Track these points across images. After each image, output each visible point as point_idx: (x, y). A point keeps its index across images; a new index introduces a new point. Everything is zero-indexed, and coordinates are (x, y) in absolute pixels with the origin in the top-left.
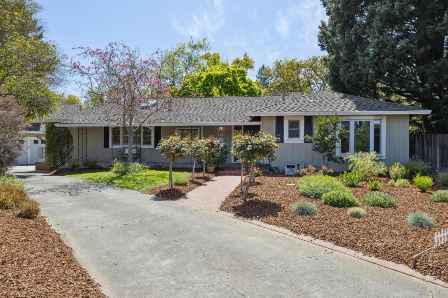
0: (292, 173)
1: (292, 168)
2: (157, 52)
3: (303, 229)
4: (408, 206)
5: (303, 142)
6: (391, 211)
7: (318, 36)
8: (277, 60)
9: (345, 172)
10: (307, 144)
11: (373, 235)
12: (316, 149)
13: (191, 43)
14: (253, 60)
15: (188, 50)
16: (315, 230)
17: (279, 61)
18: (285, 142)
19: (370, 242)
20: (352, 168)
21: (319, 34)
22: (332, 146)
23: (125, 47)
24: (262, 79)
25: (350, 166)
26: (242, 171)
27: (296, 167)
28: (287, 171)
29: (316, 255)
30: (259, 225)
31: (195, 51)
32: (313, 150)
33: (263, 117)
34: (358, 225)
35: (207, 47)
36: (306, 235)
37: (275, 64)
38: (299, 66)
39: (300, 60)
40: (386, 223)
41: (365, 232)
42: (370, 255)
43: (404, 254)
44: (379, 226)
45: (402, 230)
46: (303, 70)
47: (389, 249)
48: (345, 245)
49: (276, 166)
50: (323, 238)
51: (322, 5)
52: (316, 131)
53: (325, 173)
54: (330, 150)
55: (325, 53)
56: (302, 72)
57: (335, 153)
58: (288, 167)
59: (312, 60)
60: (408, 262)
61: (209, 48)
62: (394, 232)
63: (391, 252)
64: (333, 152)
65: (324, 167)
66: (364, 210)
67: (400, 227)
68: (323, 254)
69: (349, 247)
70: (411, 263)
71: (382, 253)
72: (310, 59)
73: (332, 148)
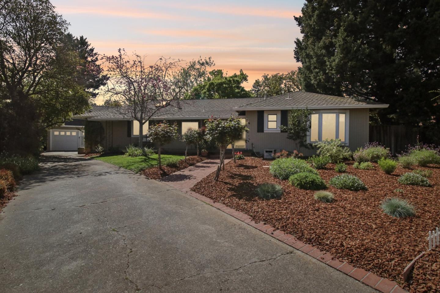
0: (269, 157)
1: (270, 153)
2: (161, 59)
3: (263, 215)
4: (376, 188)
5: (280, 132)
6: (360, 194)
7: (294, 51)
8: (265, 74)
9: (314, 156)
10: (283, 133)
11: (344, 227)
12: (290, 138)
13: (200, 61)
14: (247, 74)
15: (198, 66)
16: (277, 217)
17: (266, 75)
18: (265, 132)
19: (339, 238)
20: (320, 153)
21: (295, 49)
22: (303, 135)
23: (138, 56)
24: (256, 91)
25: (318, 152)
26: (221, 154)
27: (273, 152)
28: (266, 154)
29: (269, 257)
30: (219, 209)
31: (203, 67)
32: (287, 138)
33: (248, 111)
34: (325, 212)
35: (212, 64)
36: (265, 224)
37: (263, 77)
38: (281, 78)
39: (282, 74)
40: (358, 210)
41: (334, 223)
42: (341, 259)
43: (388, 261)
44: (349, 215)
45: (377, 221)
46: (284, 81)
47: (366, 250)
48: (309, 241)
49: (258, 151)
50: (284, 228)
51: (297, 24)
52: (290, 122)
53: (297, 156)
54: (302, 138)
55: (300, 64)
56: (283, 83)
57: (306, 141)
58: (267, 152)
59: (291, 74)
60: (395, 276)
61: (213, 64)
62: (368, 223)
63: (370, 257)
64: (304, 140)
65: (295, 152)
66: (331, 194)
67: (375, 216)
68: (280, 254)
69: (314, 244)
70: (401, 279)
71: (357, 257)
72: (289, 73)
73: (303, 137)
